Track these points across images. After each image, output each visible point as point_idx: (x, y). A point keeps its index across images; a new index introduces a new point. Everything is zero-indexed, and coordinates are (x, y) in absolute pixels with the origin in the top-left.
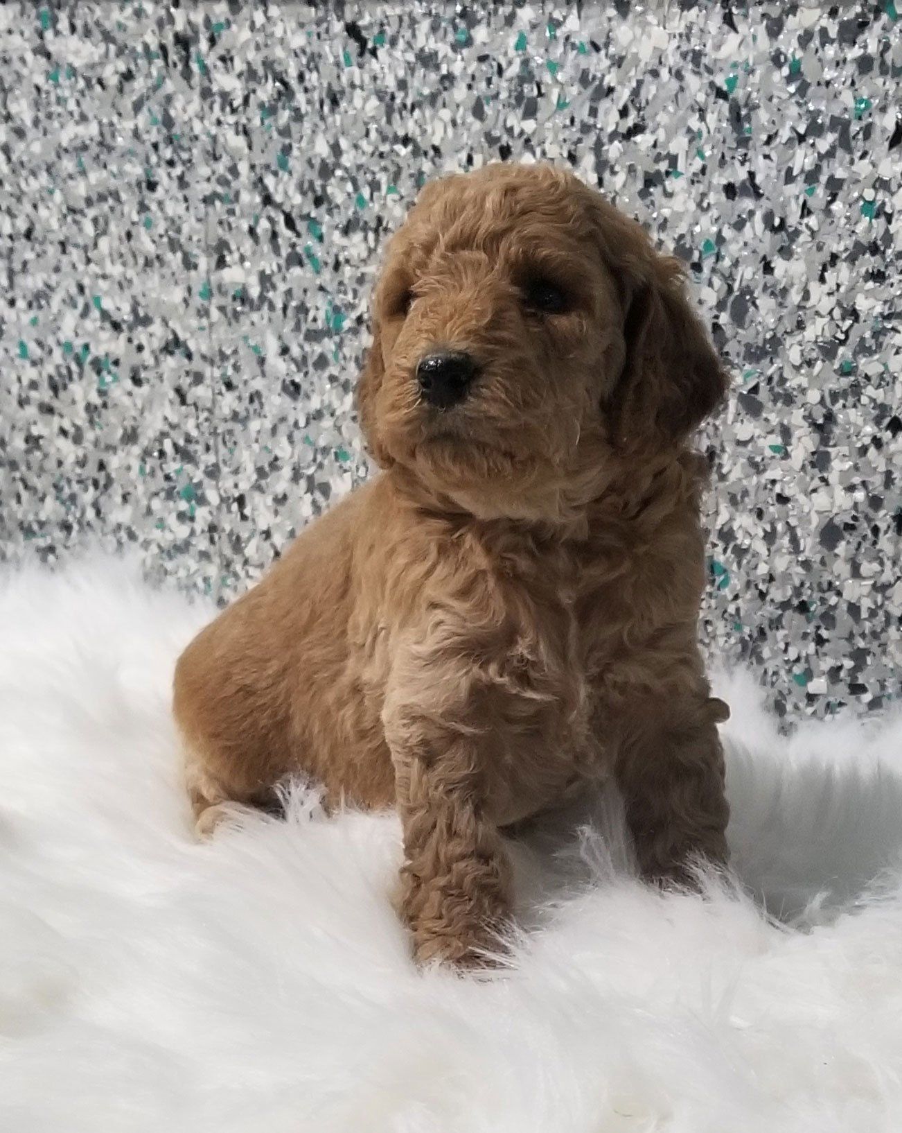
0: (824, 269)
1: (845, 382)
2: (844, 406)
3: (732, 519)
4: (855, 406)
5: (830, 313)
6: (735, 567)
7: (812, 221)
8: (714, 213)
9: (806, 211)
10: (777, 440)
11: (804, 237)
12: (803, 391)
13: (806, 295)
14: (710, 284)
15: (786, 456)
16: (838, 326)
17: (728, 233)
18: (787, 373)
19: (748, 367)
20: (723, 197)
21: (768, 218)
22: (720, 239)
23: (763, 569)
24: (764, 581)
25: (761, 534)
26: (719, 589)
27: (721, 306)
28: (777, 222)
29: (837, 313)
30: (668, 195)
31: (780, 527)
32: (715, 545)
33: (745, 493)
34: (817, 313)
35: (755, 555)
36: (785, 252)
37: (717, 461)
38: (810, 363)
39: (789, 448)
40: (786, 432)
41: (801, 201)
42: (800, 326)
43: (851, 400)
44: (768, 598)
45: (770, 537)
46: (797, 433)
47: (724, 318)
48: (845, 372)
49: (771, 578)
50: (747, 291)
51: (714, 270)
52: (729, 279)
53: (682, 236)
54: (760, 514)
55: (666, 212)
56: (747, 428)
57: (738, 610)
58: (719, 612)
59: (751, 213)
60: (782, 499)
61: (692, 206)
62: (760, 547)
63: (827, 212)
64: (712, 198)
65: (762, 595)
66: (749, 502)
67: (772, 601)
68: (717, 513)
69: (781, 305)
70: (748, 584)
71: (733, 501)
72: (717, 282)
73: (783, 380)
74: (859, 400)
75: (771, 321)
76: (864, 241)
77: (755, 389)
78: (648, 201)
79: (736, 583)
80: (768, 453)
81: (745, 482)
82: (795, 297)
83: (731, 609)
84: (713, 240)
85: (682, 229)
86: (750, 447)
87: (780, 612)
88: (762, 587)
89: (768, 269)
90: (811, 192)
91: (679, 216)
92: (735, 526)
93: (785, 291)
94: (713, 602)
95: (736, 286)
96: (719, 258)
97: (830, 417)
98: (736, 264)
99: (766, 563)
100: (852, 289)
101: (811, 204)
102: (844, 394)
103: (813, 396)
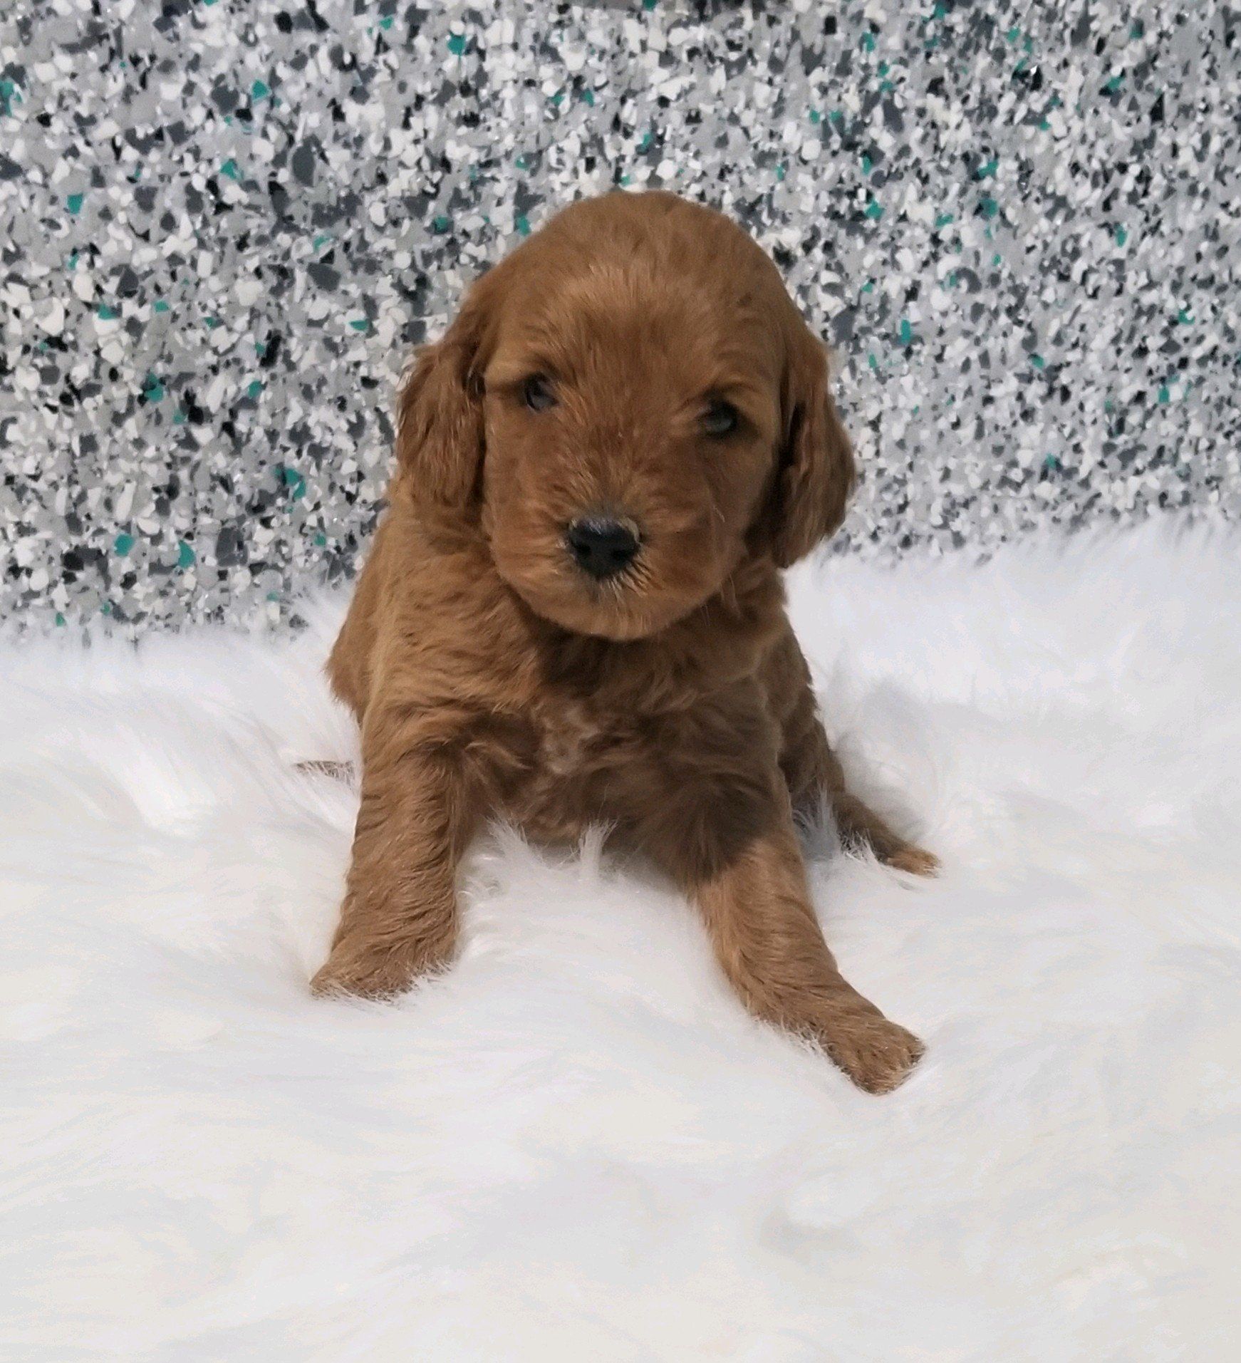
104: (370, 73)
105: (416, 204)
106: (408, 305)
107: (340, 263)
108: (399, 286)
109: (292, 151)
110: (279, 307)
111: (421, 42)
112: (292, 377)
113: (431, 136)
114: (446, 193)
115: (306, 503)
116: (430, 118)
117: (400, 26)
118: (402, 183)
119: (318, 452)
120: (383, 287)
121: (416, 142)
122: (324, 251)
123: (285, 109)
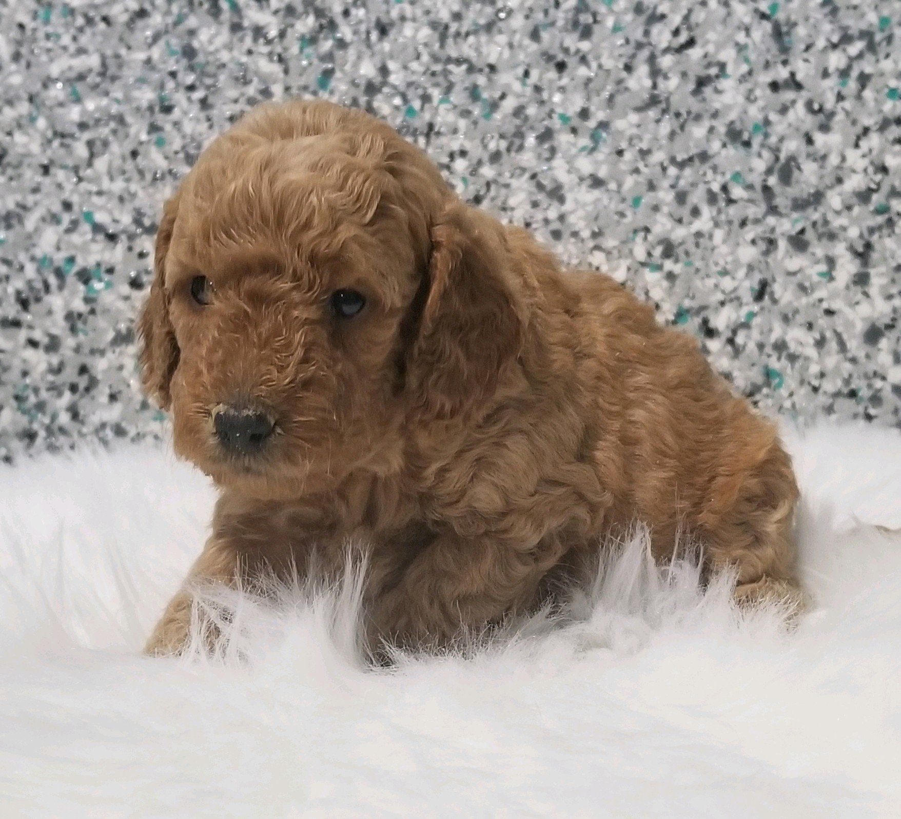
0: (858, 138)
1: (880, 219)
2: (880, 237)
3: (785, 333)
4: (889, 236)
5: (865, 170)
6: (789, 371)
7: (847, 104)
8: (761, 103)
9: (840, 97)
10: (823, 268)
11: (840, 117)
12: (844, 229)
13: (844, 159)
14: (760, 155)
15: (832, 279)
16: (872, 180)
17: (773, 117)
18: (830, 216)
19: (795, 215)
20: (768, 91)
21: (809, 105)
22: (767, 122)
23: (814, 369)
24: (816, 378)
25: (811, 341)
26: (775, 390)
27: (769, 171)
28: (816, 107)
29: (871, 170)
30: (718, 91)
31: (829, 334)
32: (769, 356)
33: (796, 311)
34: (854, 171)
35: (807, 359)
36: (825, 128)
37: (768, 289)
38: (849, 208)
39: (834, 274)
40: (831, 261)
41: (836, 92)
42: (840, 181)
43: (885, 231)
44: (821, 391)
45: (820, 343)
46: (840, 262)
47: (772, 181)
48: (879, 211)
49: (822, 375)
50: (792, 158)
51: (763, 146)
52: (776, 151)
53: (732, 123)
54: (810, 326)
55: (717, 105)
56: (796, 262)
57: (794, 405)
58: (776, 408)
59: (794, 102)
60: (829, 312)
61: (741, 99)
62: (811, 352)
63: (859, 97)
64: (758, 92)
65: (815, 389)
66: (800, 319)
67: (825, 393)
68: (770, 330)
69: (822, 167)
70: (802, 382)
71: (786, 319)
72: (766, 154)
73: (826, 222)
74: (893, 232)
75: (814, 180)
76: (891, 117)
77: (802, 231)
78: (700, 98)
79: (791, 382)
80: (816, 278)
81: (796, 304)
82: (834, 160)
83: (787, 404)
84: (761, 124)
85: (733, 116)
86: (799, 276)
87: (830, 401)
88: (816, 383)
89: (809, 141)
90: (844, 84)
91: (728, 107)
92: (788, 338)
93: (824, 157)
94: (770, 402)
95: (783, 156)
96: (766, 136)
97: (868, 246)
98: (782, 139)
99: (817, 363)
100: (882, 151)
101: (845, 92)
102: (880, 228)
103: (854, 232)
104: (832, 114)
105: (864, 196)
106: (858, 262)
107: (810, 235)
108: (852, 249)
109: (778, 166)
110: (767, 263)
111: (868, 94)
112: (776, 308)
113: (874, 153)
114: (885, 189)
115: (784, 392)
116: (874, 141)
117: (852, 85)
118: (854, 183)
119: (793, 358)
120: (840, 249)
121: (864, 156)
122: (799, 227)
123: (773, 140)
